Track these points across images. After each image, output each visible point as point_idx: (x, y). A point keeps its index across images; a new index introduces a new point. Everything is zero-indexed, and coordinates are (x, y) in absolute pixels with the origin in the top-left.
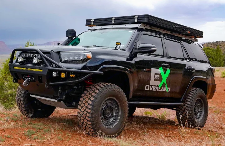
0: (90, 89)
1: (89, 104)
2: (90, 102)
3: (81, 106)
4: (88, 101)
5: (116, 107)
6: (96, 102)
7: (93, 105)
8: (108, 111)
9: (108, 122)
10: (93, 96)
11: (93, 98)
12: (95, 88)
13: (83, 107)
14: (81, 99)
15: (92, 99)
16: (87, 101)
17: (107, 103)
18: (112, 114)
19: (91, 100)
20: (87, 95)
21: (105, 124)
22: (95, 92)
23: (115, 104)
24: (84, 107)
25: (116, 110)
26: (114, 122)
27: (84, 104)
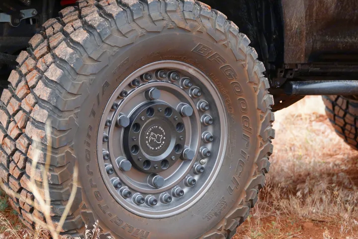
0: (58, 26)
1: (38, 101)
2: (43, 91)
3: (8, 113)
4: (34, 87)
5: (202, 111)
6: (69, 88)
7: (56, 107)
8: (156, 131)
9: (156, 186)
10: (60, 62)
11: (59, 72)
12: (80, 17)
13: (16, 118)
14: (13, 77)
15: (54, 73)
16: (31, 84)
17: (147, 91)
18: (178, 147)
19: (48, 82)
20: (37, 56)
21: (137, 196)
22: (72, 41)
23: (195, 97)
24: (19, 116)
25: (205, 125)
26: (192, 185)
27: (20, 100)
